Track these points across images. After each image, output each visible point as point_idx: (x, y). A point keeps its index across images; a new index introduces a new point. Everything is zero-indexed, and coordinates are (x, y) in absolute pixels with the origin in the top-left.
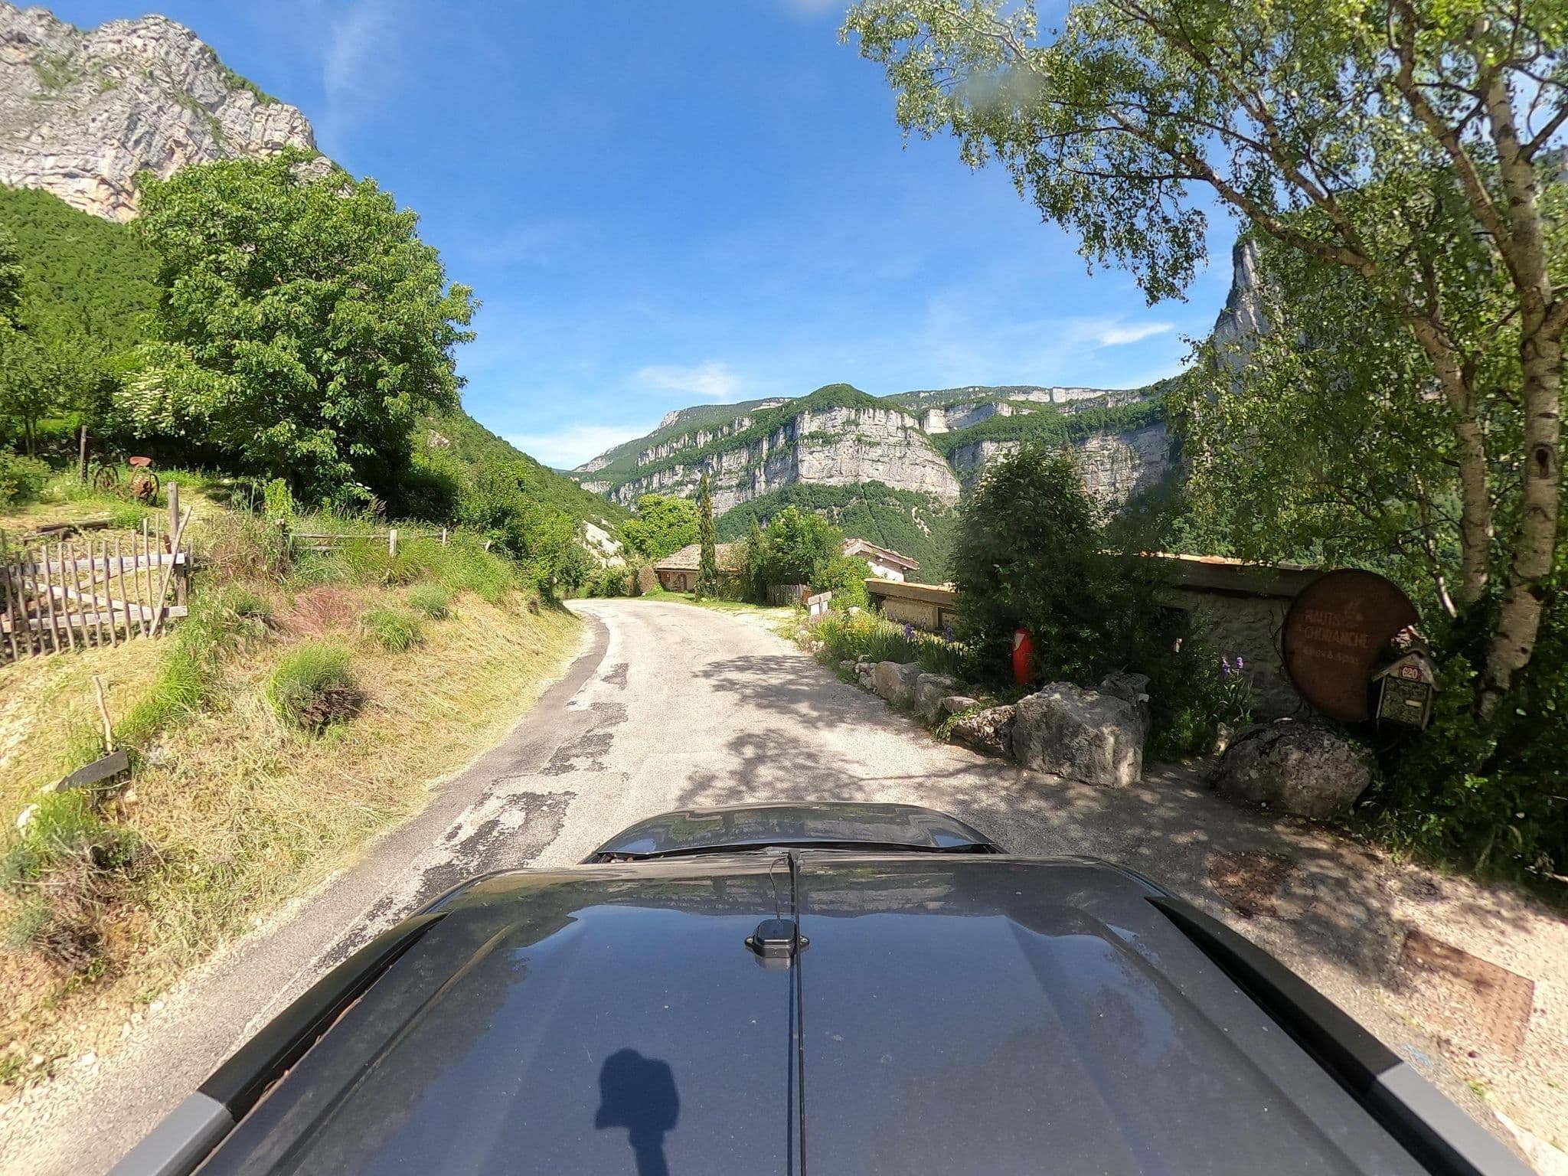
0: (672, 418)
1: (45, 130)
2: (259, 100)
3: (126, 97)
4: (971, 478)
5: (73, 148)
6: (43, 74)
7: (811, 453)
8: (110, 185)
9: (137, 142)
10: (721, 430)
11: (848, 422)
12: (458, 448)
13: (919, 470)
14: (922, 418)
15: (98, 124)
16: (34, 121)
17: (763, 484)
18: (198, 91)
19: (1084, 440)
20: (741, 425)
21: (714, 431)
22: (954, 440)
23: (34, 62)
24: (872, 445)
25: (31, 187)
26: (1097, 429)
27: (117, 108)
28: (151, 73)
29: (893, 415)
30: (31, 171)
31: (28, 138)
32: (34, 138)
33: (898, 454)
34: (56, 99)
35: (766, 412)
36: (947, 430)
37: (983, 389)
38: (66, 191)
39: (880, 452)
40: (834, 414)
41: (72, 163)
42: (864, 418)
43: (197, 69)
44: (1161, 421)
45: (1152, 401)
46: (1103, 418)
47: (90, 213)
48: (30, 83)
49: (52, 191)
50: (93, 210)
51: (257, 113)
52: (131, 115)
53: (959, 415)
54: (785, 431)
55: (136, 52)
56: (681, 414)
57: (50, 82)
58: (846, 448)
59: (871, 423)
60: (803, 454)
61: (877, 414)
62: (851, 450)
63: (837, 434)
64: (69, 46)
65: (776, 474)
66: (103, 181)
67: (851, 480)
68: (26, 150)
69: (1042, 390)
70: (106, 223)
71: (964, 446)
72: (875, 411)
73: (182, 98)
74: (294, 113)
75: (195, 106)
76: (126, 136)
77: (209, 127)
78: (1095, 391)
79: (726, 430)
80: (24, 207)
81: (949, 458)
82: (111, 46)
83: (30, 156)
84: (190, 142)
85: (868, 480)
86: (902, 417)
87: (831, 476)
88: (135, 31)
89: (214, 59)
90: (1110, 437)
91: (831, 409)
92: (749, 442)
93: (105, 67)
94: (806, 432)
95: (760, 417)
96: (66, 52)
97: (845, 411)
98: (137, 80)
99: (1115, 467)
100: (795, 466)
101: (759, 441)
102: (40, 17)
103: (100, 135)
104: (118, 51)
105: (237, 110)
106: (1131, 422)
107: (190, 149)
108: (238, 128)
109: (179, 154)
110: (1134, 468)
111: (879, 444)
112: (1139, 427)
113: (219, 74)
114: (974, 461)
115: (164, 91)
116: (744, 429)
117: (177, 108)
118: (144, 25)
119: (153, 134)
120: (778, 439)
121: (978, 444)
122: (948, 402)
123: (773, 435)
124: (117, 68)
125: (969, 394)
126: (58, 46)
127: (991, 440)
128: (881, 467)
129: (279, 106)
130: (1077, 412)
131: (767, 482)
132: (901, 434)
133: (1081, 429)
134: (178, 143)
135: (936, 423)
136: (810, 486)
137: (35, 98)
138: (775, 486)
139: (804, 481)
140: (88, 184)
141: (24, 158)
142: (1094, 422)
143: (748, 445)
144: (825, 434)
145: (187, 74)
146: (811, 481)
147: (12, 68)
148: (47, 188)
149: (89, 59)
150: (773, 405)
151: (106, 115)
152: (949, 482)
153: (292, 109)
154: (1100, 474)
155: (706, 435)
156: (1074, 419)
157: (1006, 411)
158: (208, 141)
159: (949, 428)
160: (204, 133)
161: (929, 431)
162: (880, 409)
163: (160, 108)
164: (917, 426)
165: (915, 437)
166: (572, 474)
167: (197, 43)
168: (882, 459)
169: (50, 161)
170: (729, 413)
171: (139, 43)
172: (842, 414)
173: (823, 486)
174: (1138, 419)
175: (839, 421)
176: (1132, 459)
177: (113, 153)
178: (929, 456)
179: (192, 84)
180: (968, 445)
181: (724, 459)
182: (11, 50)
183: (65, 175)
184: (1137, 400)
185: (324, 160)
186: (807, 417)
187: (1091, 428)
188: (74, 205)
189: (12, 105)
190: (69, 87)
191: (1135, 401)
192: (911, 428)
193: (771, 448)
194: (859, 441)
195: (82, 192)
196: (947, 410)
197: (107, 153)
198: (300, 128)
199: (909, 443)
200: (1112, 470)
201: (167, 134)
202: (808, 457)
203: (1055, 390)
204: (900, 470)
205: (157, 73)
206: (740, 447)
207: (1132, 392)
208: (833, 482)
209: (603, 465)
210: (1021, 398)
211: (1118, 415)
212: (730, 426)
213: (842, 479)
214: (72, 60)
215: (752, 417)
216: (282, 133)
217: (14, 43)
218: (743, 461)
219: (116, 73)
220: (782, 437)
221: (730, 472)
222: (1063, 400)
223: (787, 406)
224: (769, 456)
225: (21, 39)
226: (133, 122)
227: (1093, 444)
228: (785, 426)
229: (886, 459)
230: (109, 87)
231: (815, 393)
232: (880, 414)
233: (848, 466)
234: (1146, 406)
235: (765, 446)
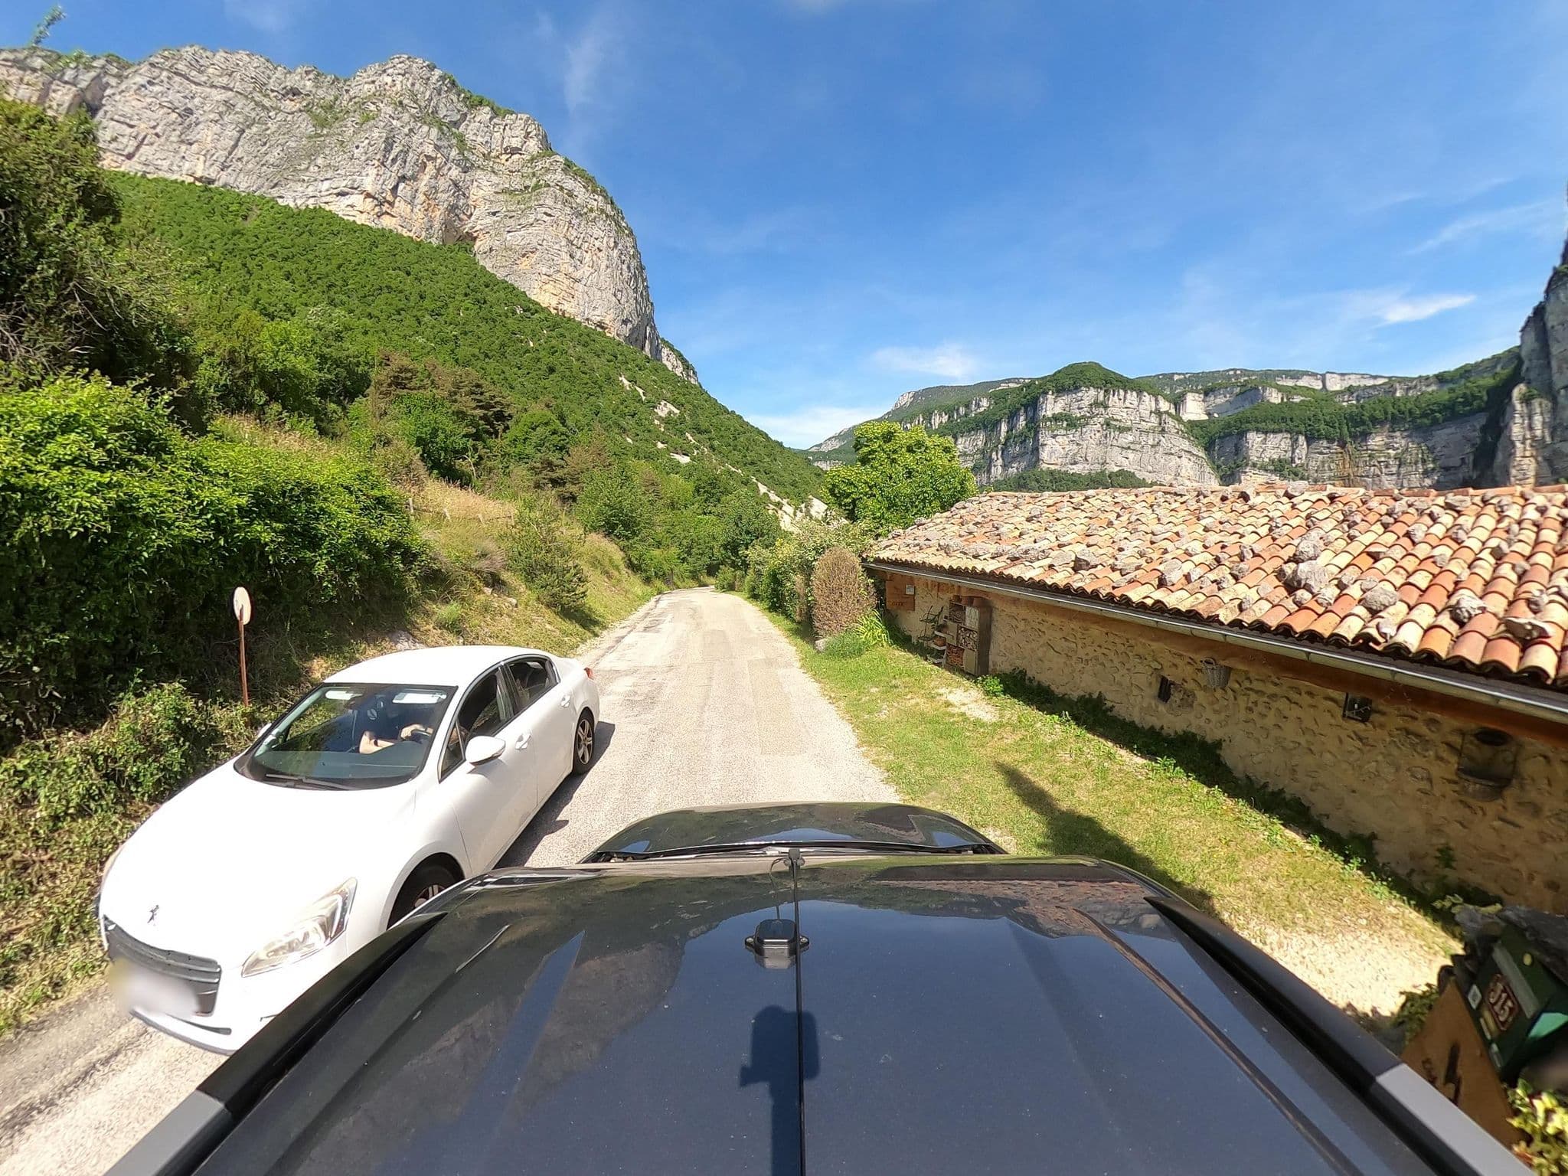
0: (907, 400)
1: (320, 161)
2: (496, 113)
3: (382, 124)
4: (1233, 474)
5: (342, 172)
6: (315, 117)
7: (1054, 437)
8: (374, 198)
9: (394, 161)
10: (958, 410)
11: (1096, 404)
12: (687, 418)
13: (1174, 460)
14: (1178, 401)
15: (361, 150)
16: (311, 156)
17: (1000, 468)
18: (442, 113)
19: (1365, 436)
20: (978, 406)
21: (950, 411)
22: (1214, 429)
23: (307, 109)
24: (1122, 430)
25: (311, 207)
26: (1382, 423)
27: (376, 135)
28: (401, 103)
29: (1147, 398)
30: (311, 194)
31: (307, 169)
32: (311, 168)
33: (1151, 442)
34: (327, 135)
35: (1006, 393)
36: (1206, 417)
37: (1245, 372)
38: (339, 207)
39: (1131, 438)
40: (1080, 394)
41: (342, 184)
42: (1113, 400)
43: (439, 94)
44: (1465, 415)
45: (1452, 390)
46: (1390, 410)
47: (359, 223)
48: (305, 125)
49: (327, 208)
50: (361, 220)
51: (496, 124)
52: (387, 138)
53: (1220, 400)
54: (1026, 412)
55: (387, 88)
56: (916, 396)
57: (322, 123)
58: (1093, 432)
59: (1122, 406)
60: (1045, 437)
61: (1128, 396)
62: (1098, 435)
63: (1083, 417)
64: (333, 92)
65: (1014, 458)
66: (369, 195)
67: (1098, 468)
68: (306, 179)
69: (1314, 375)
70: (371, 228)
71: (1226, 435)
72: (1126, 392)
73: (428, 120)
74: (527, 120)
75: (440, 125)
76: (384, 156)
77: (454, 141)
78: (1375, 377)
79: (962, 410)
80: (303, 222)
81: (1208, 448)
82: (366, 86)
83: (309, 182)
84: (439, 155)
85: (1116, 469)
86: (1157, 401)
87: (1075, 463)
88: (384, 71)
89: (453, 83)
90: (1398, 434)
91: (1077, 389)
92: (987, 424)
93: (364, 103)
94: (1049, 414)
95: (999, 397)
96: (332, 98)
97: (1092, 392)
98: (389, 110)
99: (1403, 470)
100: (1036, 450)
101: (998, 423)
102: (307, 73)
103: (363, 158)
104: (373, 90)
105: (477, 124)
106: (1424, 415)
107: (439, 161)
108: (480, 139)
109: (430, 165)
110: (1426, 473)
111: (1130, 429)
112: (1435, 422)
113: (459, 95)
114: (1236, 454)
115: (412, 116)
116: (982, 409)
117: (425, 128)
118: (391, 65)
119: (407, 152)
120: (1018, 420)
121: (1242, 434)
122: (1207, 384)
123: (1012, 416)
124: (374, 103)
125: (1230, 377)
126: (326, 94)
127: (1258, 430)
128: (1131, 456)
129: (514, 115)
130: (1358, 400)
131: (1005, 466)
132: (1154, 420)
133: (1363, 423)
134: (429, 158)
135: (1194, 409)
136: (1052, 473)
137: (310, 137)
138: (1013, 471)
139: (1044, 467)
140: (356, 199)
141: (305, 185)
142: (1379, 414)
143: (985, 427)
144: (1070, 416)
145: (430, 100)
146: (1053, 467)
147: (290, 116)
148: (323, 205)
149: (351, 100)
150: (1012, 385)
151: (367, 141)
152: (1207, 476)
153: (525, 117)
154: (1384, 478)
155: (941, 415)
156: (1354, 409)
157: (1275, 397)
158: (454, 153)
159: (1209, 414)
160: (451, 146)
161: (1186, 417)
162: (1132, 390)
163: (411, 130)
164: (1173, 411)
165: (1171, 423)
166: (806, 452)
167: (437, 73)
168: (1132, 446)
169: (326, 184)
170: (966, 394)
171: (389, 80)
172: (1089, 395)
173: (1066, 473)
174: (1433, 411)
175: (1086, 403)
176: (1424, 462)
177: (375, 171)
178: (1185, 445)
179: (436, 107)
180: (1230, 435)
181: (960, 440)
182: (288, 102)
183: (338, 194)
184: (1433, 388)
185: (558, 158)
186: (1050, 397)
187: (1374, 421)
188: (346, 218)
189: (293, 144)
190: (337, 124)
191: (1430, 389)
192: (1167, 412)
193: (1010, 430)
194: (1108, 425)
195: (352, 206)
196: (1206, 394)
197: (370, 172)
198: (534, 132)
199: (1163, 430)
200: (1398, 474)
201: (419, 150)
202: (1050, 441)
203: (1328, 376)
204: (1152, 460)
205: (406, 102)
206: (976, 429)
207: (1427, 378)
208: (1076, 469)
209: (837, 445)
210: (1290, 383)
211: (1409, 406)
212: (967, 406)
213: (1087, 467)
214: (338, 103)
215: (990, 397)
216: (519, 139)
217: (290, 96)
218: (980, 443)
219: (372, 107)
220: (1022, 418)
221: (965, 454)
222: (1337, 388)
223: (1028, 386)
224: (1007, 439)
225: (295, 92)
226: (389, 144)
227: (1376, 441)
228: (1026, 406)
229: (1138, 447)
230: (368, 119)
231: (1059, 372)
232: (1132, 396)
233: (1094, 452)
234: (1444, 395)
235: (1004, 428)
